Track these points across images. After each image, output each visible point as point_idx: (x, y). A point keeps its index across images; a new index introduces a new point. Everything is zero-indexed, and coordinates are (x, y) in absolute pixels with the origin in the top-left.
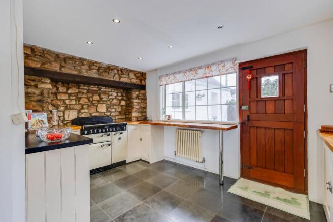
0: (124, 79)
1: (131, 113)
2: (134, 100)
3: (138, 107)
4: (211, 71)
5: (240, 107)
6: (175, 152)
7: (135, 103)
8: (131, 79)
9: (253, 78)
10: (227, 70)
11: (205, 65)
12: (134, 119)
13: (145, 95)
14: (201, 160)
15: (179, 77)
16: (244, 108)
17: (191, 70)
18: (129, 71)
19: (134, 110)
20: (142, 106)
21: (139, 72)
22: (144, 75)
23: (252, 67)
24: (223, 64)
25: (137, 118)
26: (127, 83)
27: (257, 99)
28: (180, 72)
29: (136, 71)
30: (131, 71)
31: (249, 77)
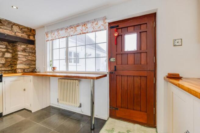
4: (87, 28)
5: (109, 59)
6: (58, 99)
9: (118, 36)
10: (99, 28)
11: (82, 23)
14: (78, 105)
15: (62, 33)
16: (112, 60)
17: (72, 27)
20: (31, 59)
21: (28, 28)
23: (118, 26)
24: (96, 23)
25: (24, 70)
27: (122, 53)
31: (116, 35)
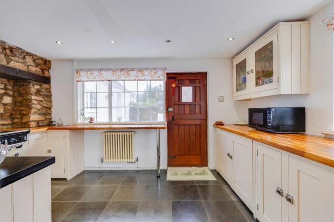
0: (17, 64)
1: (28, 114)
2: (33, 97)
3: (39, 107)
4: (144, 75)
5: (167, 109)
6: (102, 158)
7: (34, 102)
8: (28, 66)
9: (176, 87)
10: (159, 77)
11: (139, 69)
12: (33, 124)
13: (49, 90)
14: (134, 160)
15: (107, 75)
16: (170, 110)
17: (122, 70)
18: (25, 54)
19: (33, 110)
20: (46, 106)
21: (42, 59)
22: (47, 63)
23: (175, 78)
24: (155, 71)
25: (38, 122)
26: (20, 71)
27: (179, 103)
28: (107, 70)
29: (36, 56)
30: (28, 54)
31: (174, 85)
